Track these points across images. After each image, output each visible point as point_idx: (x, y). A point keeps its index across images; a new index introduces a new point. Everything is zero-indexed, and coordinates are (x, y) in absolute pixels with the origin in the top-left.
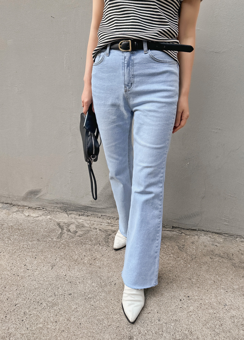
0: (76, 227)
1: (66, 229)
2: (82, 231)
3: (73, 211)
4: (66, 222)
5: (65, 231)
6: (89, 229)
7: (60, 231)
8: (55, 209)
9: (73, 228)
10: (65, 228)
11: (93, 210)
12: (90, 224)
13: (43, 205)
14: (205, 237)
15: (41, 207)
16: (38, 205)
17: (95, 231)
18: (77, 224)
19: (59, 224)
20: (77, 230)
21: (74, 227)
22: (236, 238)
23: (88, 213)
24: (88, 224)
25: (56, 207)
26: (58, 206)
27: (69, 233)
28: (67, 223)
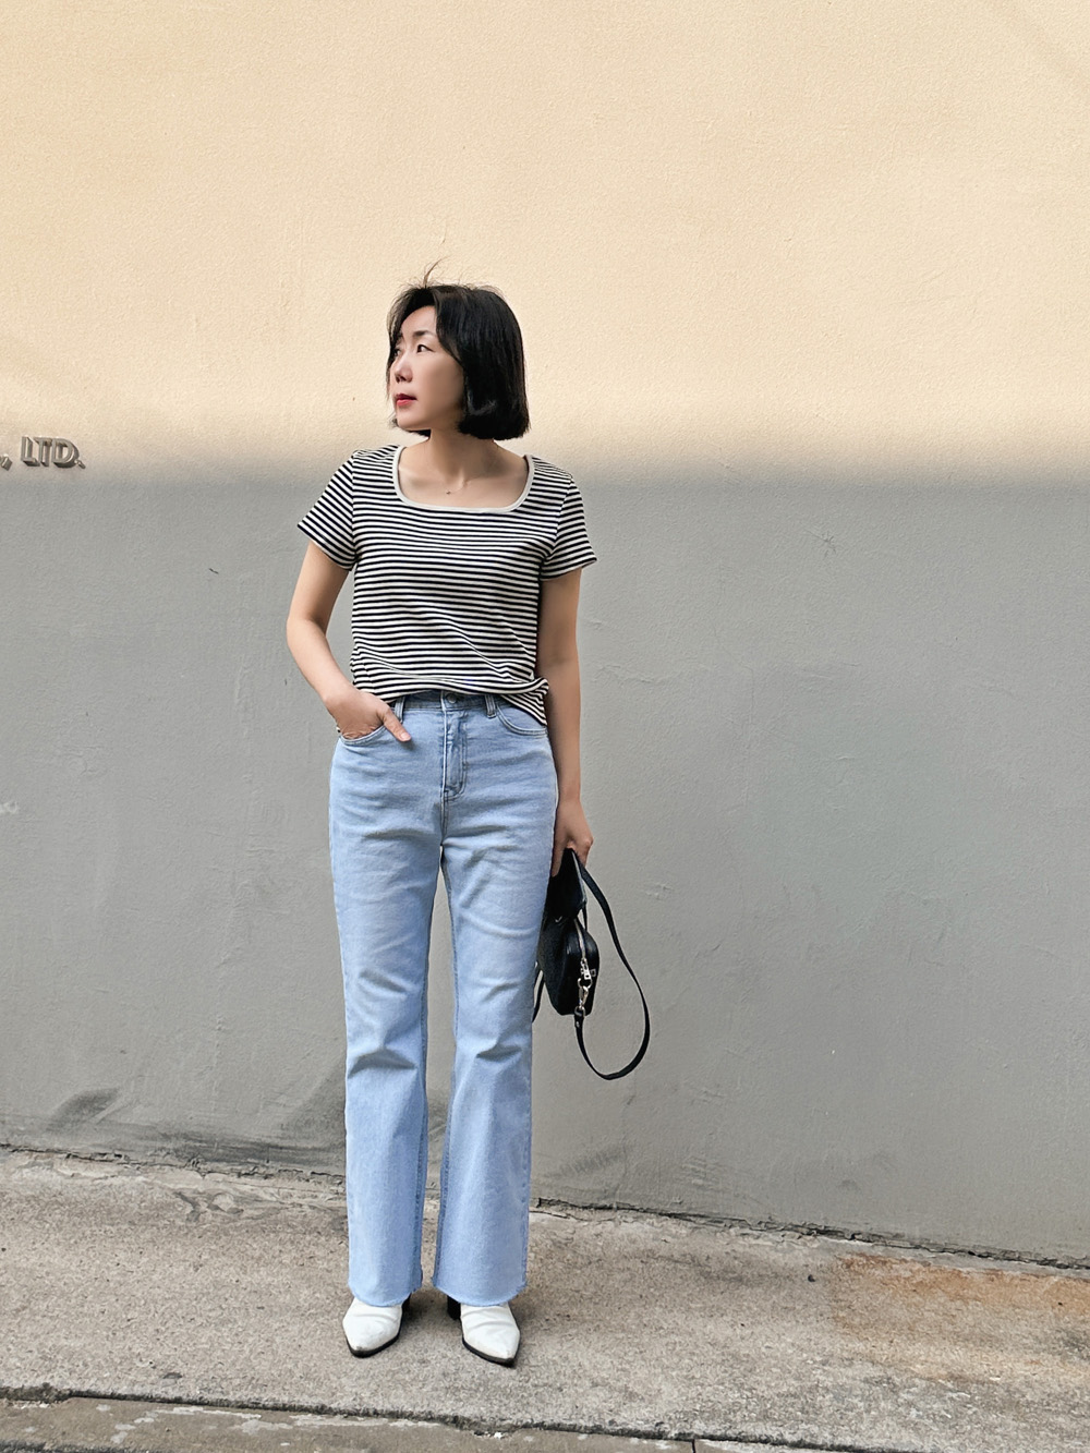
0: (236, 1202)
1: (206, 1205)
2: (256, 1209)
3: (218, 1161)
4: (201, 1191)
5: (204, 1207)
6: (278, 1205)
7: (189, 1209)
8: (158, 1155)
9: (226, 1202)
10: (201, 1203)
11: (285, 1156)
12: (278, 1193)
13: (119, 1146)
14: (635, 1225)
15: (110, 1152)
16: (100, 1145)
17: (299, 1209)
18: (238, 1194)
19: (179, 1194)
20: (240, 1208)
21: (229, 1201)
22: (730, 1227)
23: (268, 1167)
24: (272, 1195)
25: (162, 1149)
26: (170, 1146)
27: (218, 1212)
28: (204, 1193)
